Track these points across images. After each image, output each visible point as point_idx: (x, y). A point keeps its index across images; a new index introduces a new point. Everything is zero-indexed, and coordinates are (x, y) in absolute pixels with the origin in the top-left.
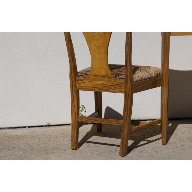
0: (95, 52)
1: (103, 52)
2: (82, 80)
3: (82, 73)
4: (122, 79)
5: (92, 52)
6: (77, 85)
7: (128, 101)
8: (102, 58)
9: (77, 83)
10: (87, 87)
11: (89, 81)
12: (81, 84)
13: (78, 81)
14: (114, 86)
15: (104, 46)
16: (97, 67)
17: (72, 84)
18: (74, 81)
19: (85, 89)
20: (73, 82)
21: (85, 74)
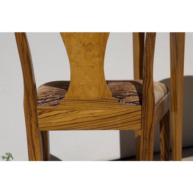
0: (79, 56)
1: (97, 54)
2: (51, 111)
3: (44, 98)
4: (130, 103)
5: (72, 56)
6: (39, 122)
7: (149, 143)
8: (93, 66)
9: (39, 117)
10: (59, 124)
11: (65, 111)
12: (49, 117)
13: (40, 114)
14: (119, 117)
15: (98, 44)
16: (81, 84)
17: (29, 119)
18: (33, 113)
19: (57, 128)
20: (31, 116)
21: (52, 99)
